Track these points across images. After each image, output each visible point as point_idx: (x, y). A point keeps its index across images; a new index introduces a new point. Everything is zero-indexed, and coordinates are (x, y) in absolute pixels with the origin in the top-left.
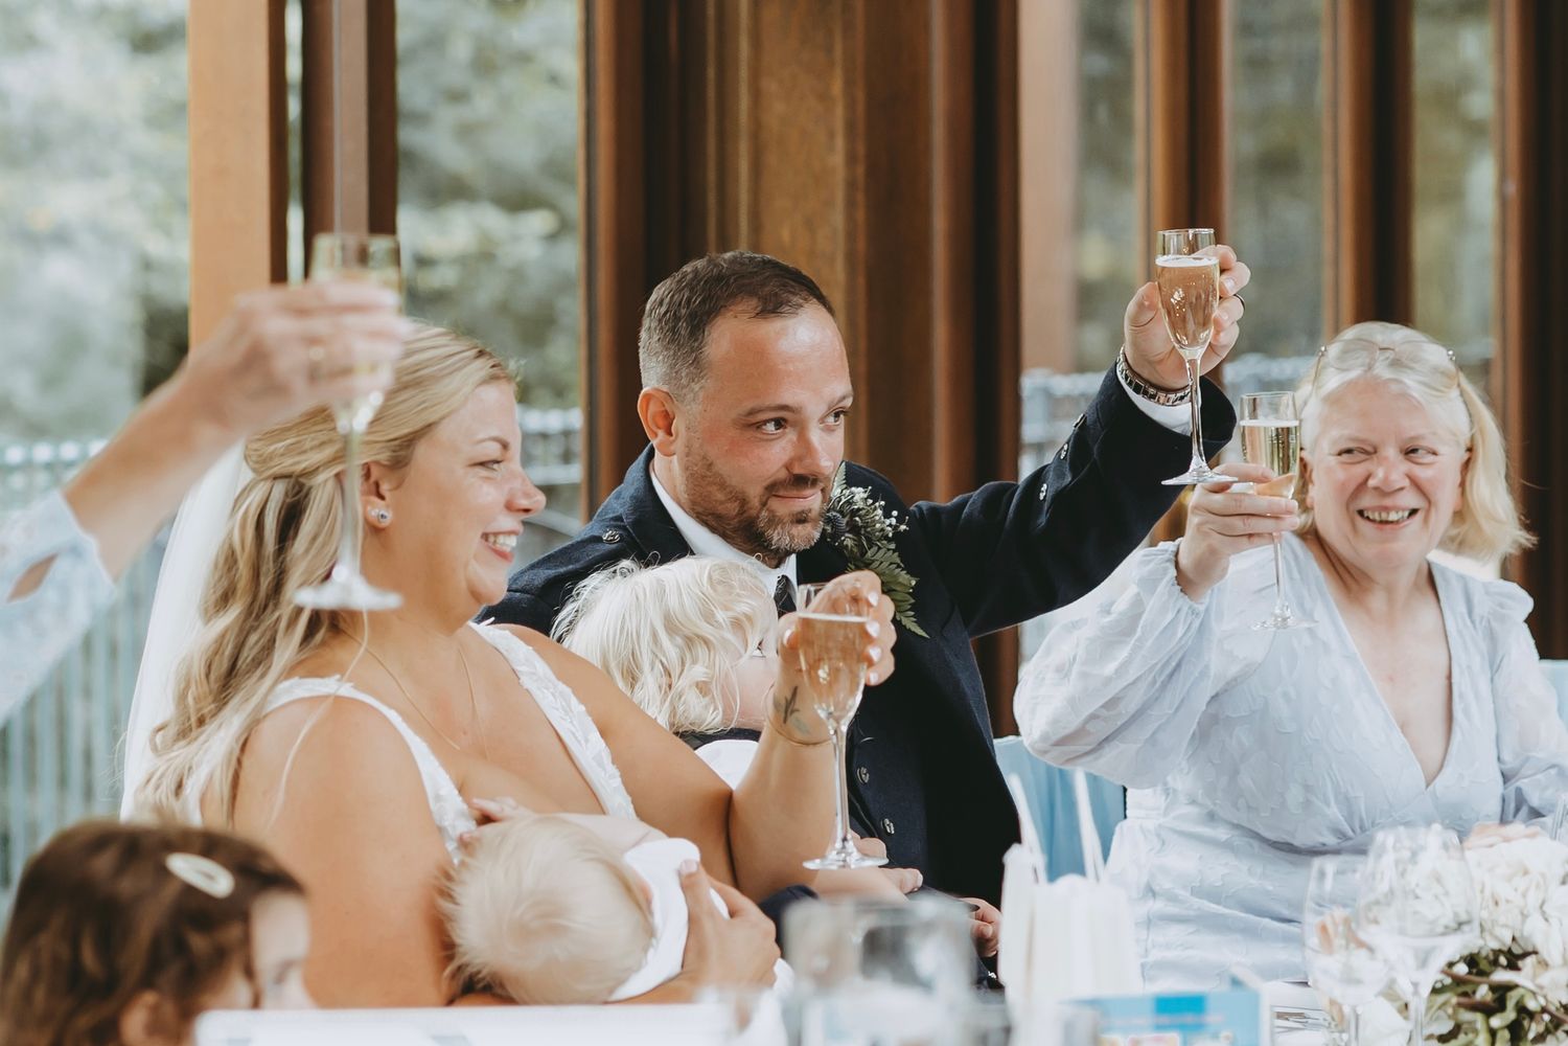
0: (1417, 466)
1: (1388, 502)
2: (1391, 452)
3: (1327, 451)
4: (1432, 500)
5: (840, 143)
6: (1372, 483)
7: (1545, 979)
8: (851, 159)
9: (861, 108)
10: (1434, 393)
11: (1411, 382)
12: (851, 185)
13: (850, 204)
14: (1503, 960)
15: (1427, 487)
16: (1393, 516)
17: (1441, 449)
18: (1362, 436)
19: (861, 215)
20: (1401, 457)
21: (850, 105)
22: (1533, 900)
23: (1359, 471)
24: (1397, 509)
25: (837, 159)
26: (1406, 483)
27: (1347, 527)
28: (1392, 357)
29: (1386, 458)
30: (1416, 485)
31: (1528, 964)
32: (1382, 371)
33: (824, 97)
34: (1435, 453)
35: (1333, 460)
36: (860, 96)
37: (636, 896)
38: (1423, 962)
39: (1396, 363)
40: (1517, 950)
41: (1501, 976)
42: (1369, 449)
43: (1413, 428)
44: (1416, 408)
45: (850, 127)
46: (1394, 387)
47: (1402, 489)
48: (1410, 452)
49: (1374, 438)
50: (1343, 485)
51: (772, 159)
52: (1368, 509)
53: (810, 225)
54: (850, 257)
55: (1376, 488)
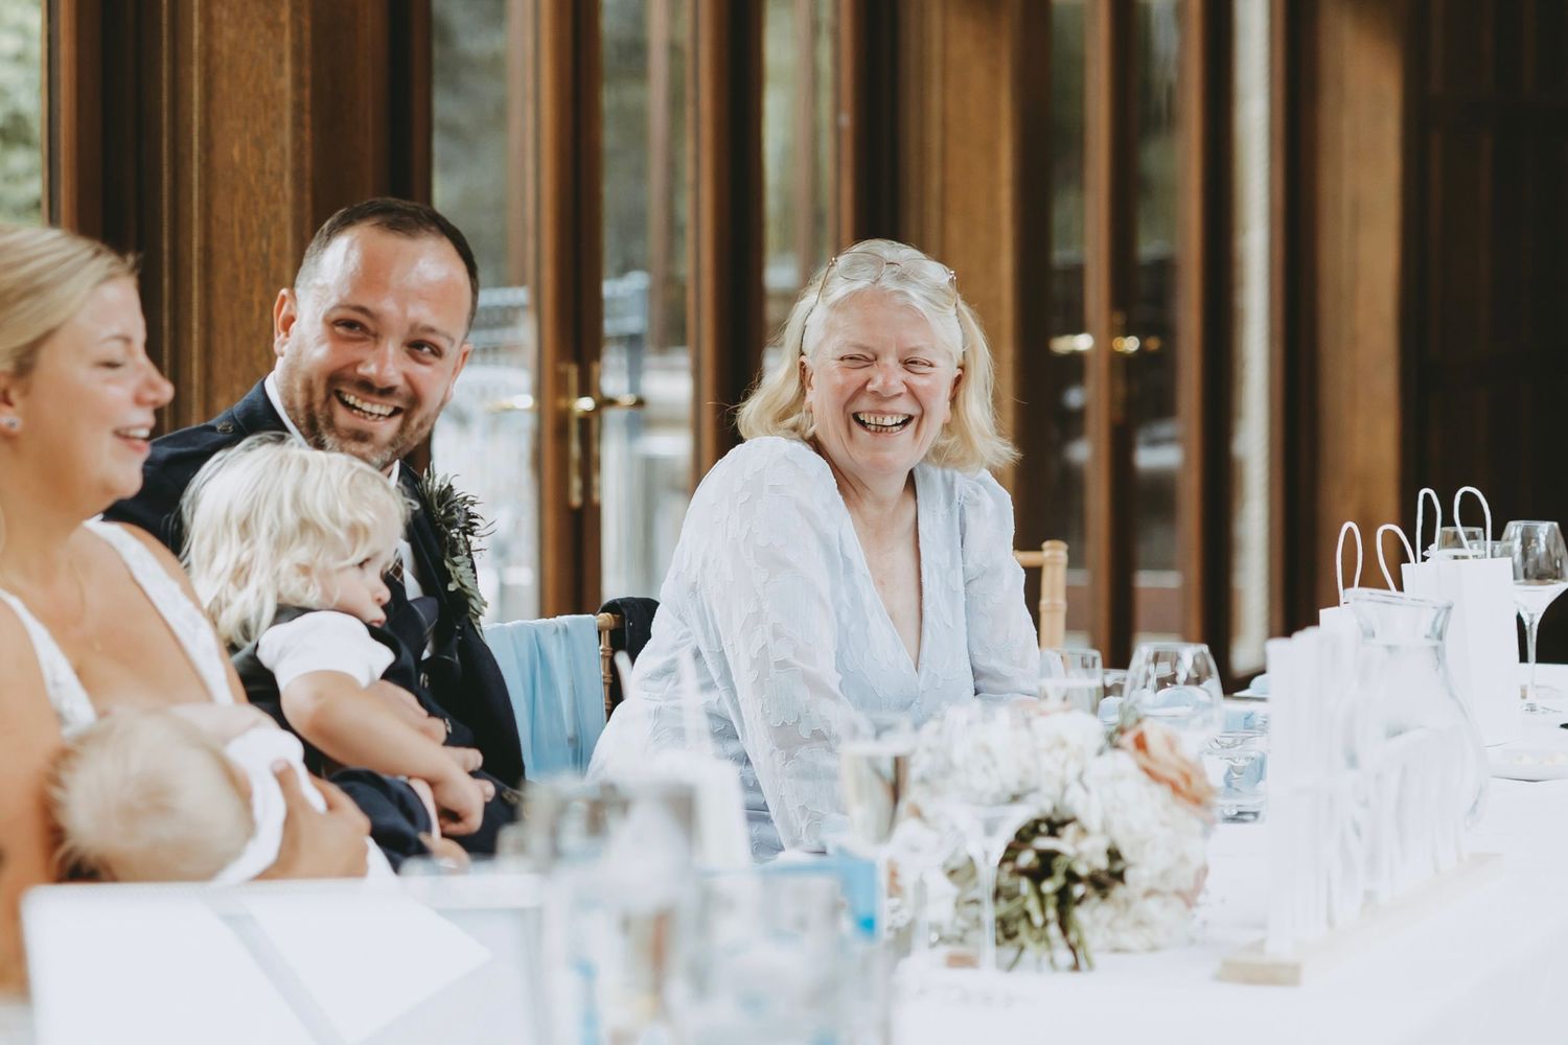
0: (917, 376)
1: (887, 407)
2: (891, 360)
3: (830, 356)
4: (926, 408)
5: (287, 66)
6: (870, 387)
7: (1086, 845)
8: (298, 82)
9: (307, 35)
10: (937, 308)
11: (916, 295)
12: (298, 107)
13: (298, 124)
14: (1044, 828)
15: (922, 394)
16: (888, 421)
17: (938, 361)
18: (867, 343)
19: (307, 136)
20: (900, 366)
21: (298, 32)
22: (1072, 771)
23: (859, 375)
24: (893, 413)
25: (286, 82)
26: (904, 389)
27: (843, 431)
28: (899, 271)
29: (886, 366)
30: (912, 392)
31: (1069, 831)
32: (889, 284)
33: (273, 24)
34: (931, 365)
35: (834, 365)
36: (307, 23)
38: (990, 829)
39: (902, 278)
40: (1056, 819)
41: (1044, 843)
42: (870, 356)
43: (915, 339)
44: (920, 320)
45: (297, 53)
46: (899, 300)
47: (899, 395)
48: (908, 363)
49: (876, 346)
50: (842, 389)
51: (223, 83)
52: (863, 412)
53: (259, 144)
54: (298, 175)
55: (874, 393)
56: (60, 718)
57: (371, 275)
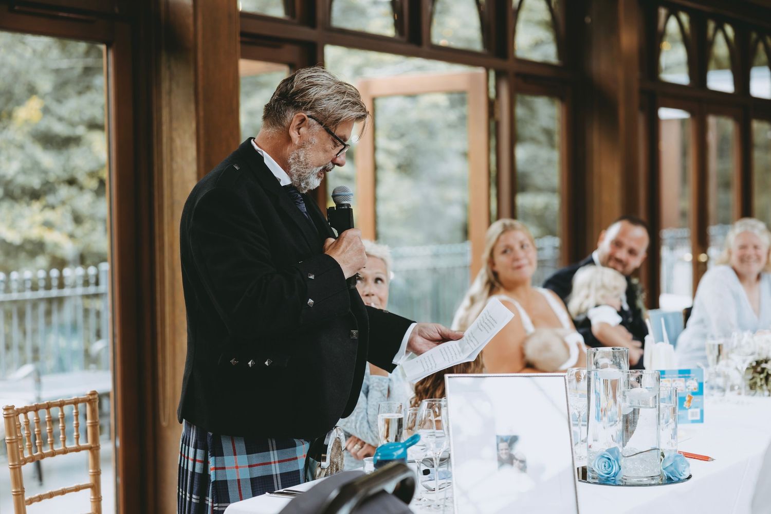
6: (746, 255)
11: (756, 232)
20: (753, 249)
26: (754, 255)
27: (740, 265)
29: (750, 249)
30: (757, 255)
37: (566, 346)
38: (744, 361)
41: (764, 365)
43: (756, 242)
44: (757, 238)
56: (525, 331)
57: (623, 233)
